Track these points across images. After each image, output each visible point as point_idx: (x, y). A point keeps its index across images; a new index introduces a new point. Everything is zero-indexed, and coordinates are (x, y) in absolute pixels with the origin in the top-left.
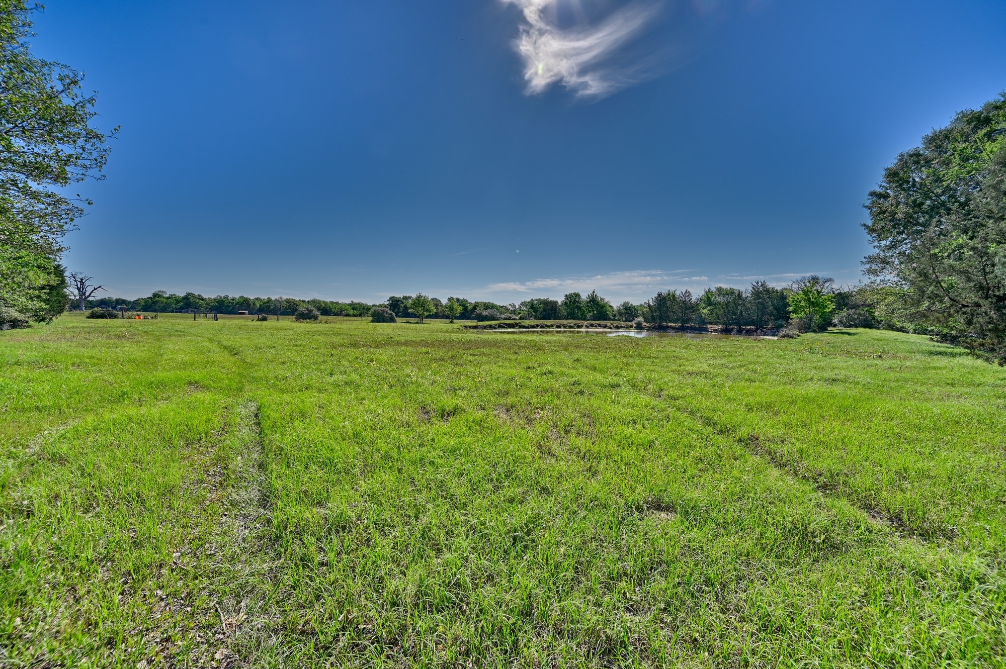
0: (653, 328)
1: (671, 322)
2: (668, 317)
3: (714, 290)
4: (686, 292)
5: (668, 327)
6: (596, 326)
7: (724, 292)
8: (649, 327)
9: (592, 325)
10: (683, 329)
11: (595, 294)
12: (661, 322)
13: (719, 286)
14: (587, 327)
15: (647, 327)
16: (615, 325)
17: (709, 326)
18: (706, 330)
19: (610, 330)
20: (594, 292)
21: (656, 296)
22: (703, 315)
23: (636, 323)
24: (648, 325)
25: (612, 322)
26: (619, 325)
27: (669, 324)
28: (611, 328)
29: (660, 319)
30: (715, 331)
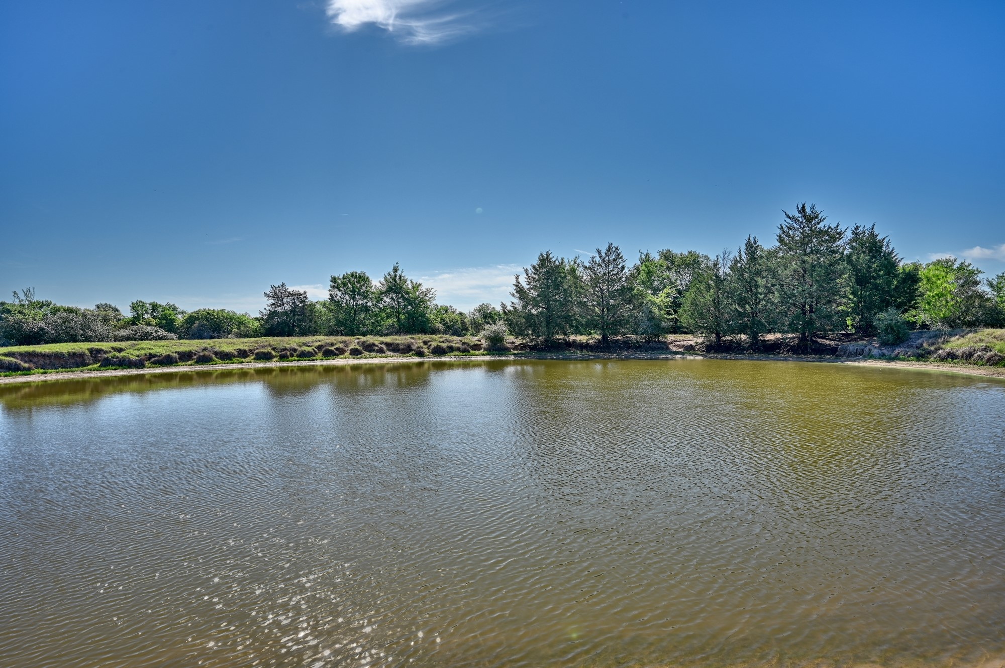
0: (532, 348)
1: (578, 332)
2: (567, 318)
3: (656, 257)
4: (609, 249)
5: (569, 345)
6: (381, 351)
7: (678, 261)
8: (523, 347)
9: (369, 348)
10: (605, 348)
11: (399, 273)
12: (550, 333)
13: (664, 248)
14: (355, 353)
15: (516, 348)
16: (434, 344)
17: (671, 337)
18: (664, 347)
19: (417, 359)
20: (396, 270)
21: (536, 262)
22: (655, 310)
23: (487, 338)
24: (518, 341)
25: (427, 337)
26: (444, 345)
27: (572, 337)
28: (420, 354)
29: (548, 323)
30: (690, 349)
